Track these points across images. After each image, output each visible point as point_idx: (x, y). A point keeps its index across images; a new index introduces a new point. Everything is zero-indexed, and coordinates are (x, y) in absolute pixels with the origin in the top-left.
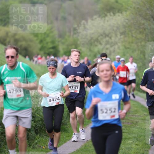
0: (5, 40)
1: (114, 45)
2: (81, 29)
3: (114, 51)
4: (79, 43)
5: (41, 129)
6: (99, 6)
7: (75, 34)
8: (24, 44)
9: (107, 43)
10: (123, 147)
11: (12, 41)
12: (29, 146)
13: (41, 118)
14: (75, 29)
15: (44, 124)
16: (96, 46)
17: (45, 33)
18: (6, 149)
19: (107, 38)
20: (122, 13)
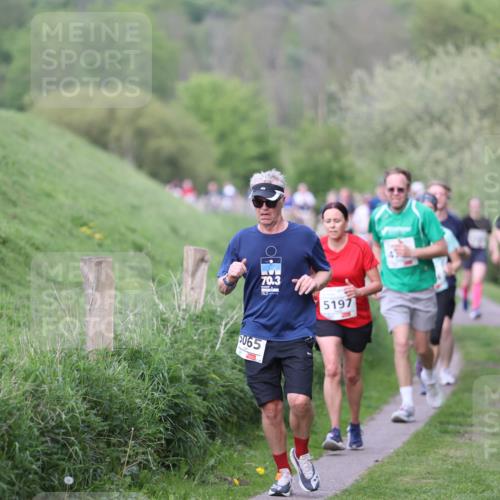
0: (105, 131)
1: (461, 149)
2: (350, 99)
3: (460, 171)
4: (344, 141)
5: (227, 421)
6: (410, 24)
7: (331, 112)
8: (166, 145)
9: (438, 143)
10: (493, 482)
11: (128, 136)
12: (189, 477)
13: (227, 386)
14: (332, 98)
15: (236, 404)
16: (401, 152)
17: (235, 111)
18: (112, 484)
19: (438, 129)
20: (483, 45)
